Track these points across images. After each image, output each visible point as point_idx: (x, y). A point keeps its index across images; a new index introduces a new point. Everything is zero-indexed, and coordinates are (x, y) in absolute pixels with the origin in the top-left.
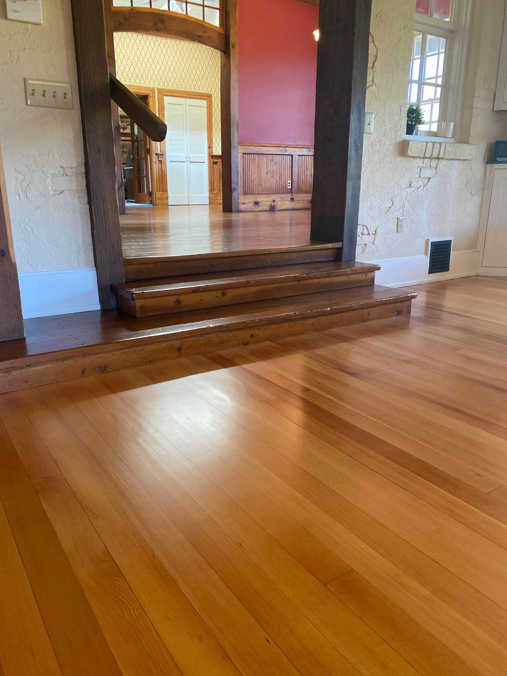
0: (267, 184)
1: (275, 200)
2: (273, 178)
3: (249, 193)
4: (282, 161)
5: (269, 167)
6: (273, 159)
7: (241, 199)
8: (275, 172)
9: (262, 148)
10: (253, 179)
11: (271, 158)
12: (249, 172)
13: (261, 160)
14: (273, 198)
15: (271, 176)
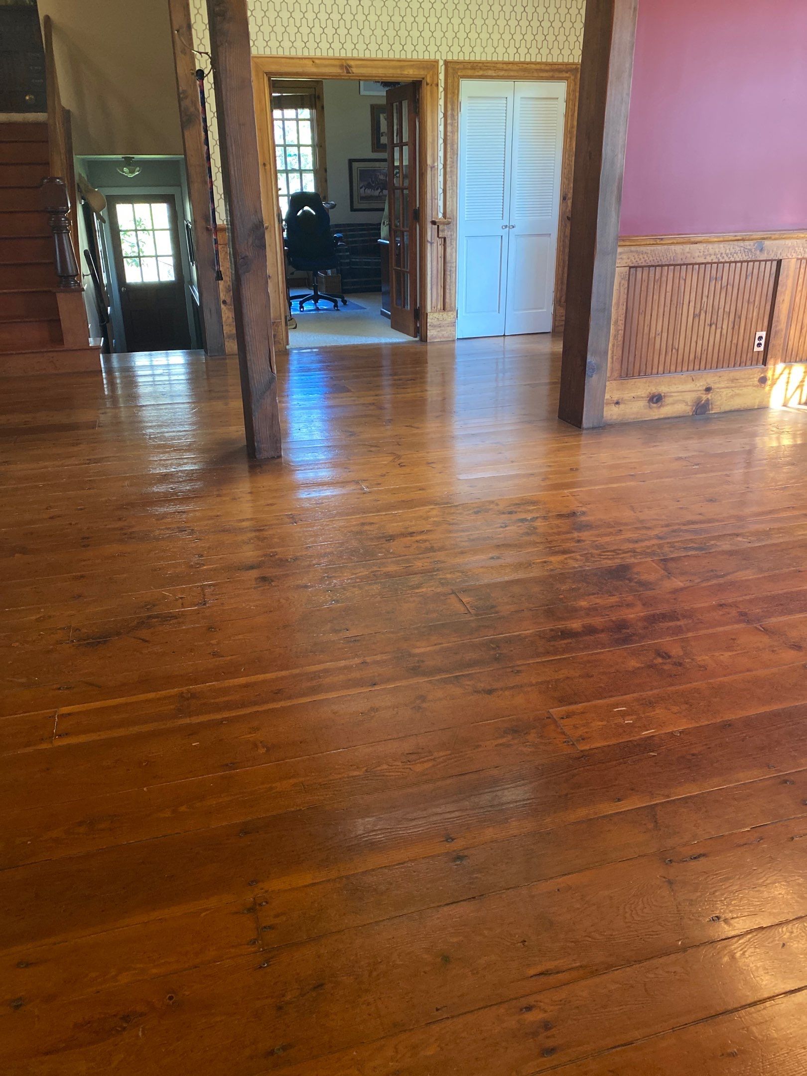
0: (693, 344)
1: (713, 386)
2: (714, 326)
3: (636, 374)
4: (746, 278)
5: (705, 299)
6: (719, 275)
7: (612, 391)
8: (721, 311)
9: (687, 248)
10: (652, 335)
11: (714, 272)
12: (641, 318)
13: (682, 282)
14: (709, 380)
15: (708, 321)
